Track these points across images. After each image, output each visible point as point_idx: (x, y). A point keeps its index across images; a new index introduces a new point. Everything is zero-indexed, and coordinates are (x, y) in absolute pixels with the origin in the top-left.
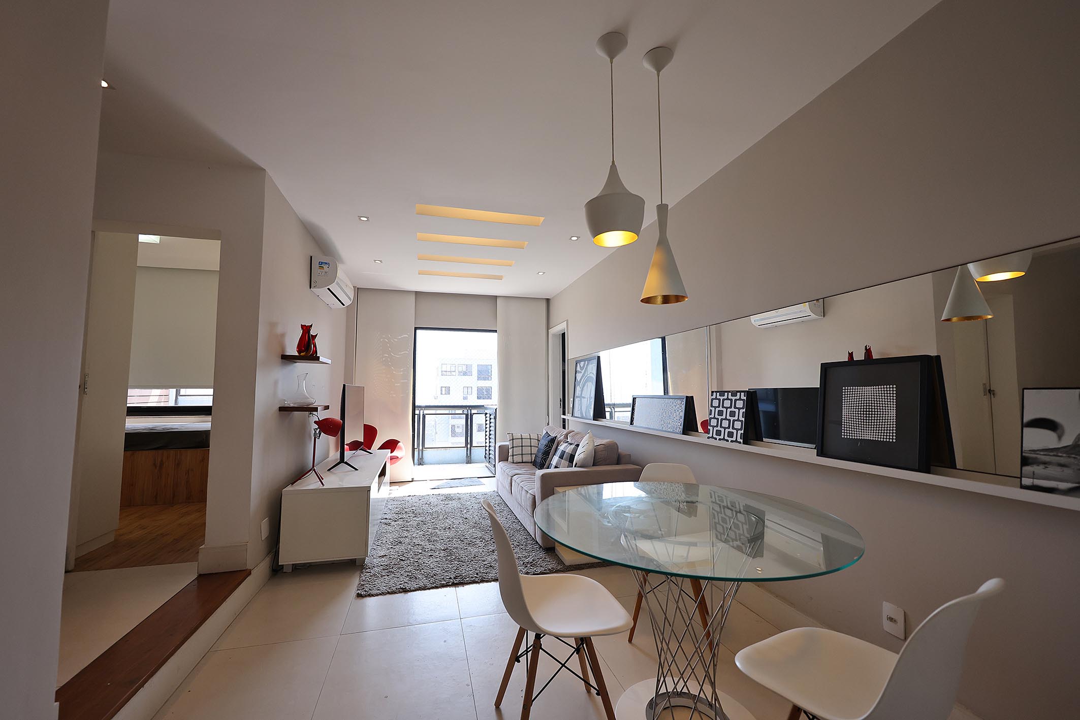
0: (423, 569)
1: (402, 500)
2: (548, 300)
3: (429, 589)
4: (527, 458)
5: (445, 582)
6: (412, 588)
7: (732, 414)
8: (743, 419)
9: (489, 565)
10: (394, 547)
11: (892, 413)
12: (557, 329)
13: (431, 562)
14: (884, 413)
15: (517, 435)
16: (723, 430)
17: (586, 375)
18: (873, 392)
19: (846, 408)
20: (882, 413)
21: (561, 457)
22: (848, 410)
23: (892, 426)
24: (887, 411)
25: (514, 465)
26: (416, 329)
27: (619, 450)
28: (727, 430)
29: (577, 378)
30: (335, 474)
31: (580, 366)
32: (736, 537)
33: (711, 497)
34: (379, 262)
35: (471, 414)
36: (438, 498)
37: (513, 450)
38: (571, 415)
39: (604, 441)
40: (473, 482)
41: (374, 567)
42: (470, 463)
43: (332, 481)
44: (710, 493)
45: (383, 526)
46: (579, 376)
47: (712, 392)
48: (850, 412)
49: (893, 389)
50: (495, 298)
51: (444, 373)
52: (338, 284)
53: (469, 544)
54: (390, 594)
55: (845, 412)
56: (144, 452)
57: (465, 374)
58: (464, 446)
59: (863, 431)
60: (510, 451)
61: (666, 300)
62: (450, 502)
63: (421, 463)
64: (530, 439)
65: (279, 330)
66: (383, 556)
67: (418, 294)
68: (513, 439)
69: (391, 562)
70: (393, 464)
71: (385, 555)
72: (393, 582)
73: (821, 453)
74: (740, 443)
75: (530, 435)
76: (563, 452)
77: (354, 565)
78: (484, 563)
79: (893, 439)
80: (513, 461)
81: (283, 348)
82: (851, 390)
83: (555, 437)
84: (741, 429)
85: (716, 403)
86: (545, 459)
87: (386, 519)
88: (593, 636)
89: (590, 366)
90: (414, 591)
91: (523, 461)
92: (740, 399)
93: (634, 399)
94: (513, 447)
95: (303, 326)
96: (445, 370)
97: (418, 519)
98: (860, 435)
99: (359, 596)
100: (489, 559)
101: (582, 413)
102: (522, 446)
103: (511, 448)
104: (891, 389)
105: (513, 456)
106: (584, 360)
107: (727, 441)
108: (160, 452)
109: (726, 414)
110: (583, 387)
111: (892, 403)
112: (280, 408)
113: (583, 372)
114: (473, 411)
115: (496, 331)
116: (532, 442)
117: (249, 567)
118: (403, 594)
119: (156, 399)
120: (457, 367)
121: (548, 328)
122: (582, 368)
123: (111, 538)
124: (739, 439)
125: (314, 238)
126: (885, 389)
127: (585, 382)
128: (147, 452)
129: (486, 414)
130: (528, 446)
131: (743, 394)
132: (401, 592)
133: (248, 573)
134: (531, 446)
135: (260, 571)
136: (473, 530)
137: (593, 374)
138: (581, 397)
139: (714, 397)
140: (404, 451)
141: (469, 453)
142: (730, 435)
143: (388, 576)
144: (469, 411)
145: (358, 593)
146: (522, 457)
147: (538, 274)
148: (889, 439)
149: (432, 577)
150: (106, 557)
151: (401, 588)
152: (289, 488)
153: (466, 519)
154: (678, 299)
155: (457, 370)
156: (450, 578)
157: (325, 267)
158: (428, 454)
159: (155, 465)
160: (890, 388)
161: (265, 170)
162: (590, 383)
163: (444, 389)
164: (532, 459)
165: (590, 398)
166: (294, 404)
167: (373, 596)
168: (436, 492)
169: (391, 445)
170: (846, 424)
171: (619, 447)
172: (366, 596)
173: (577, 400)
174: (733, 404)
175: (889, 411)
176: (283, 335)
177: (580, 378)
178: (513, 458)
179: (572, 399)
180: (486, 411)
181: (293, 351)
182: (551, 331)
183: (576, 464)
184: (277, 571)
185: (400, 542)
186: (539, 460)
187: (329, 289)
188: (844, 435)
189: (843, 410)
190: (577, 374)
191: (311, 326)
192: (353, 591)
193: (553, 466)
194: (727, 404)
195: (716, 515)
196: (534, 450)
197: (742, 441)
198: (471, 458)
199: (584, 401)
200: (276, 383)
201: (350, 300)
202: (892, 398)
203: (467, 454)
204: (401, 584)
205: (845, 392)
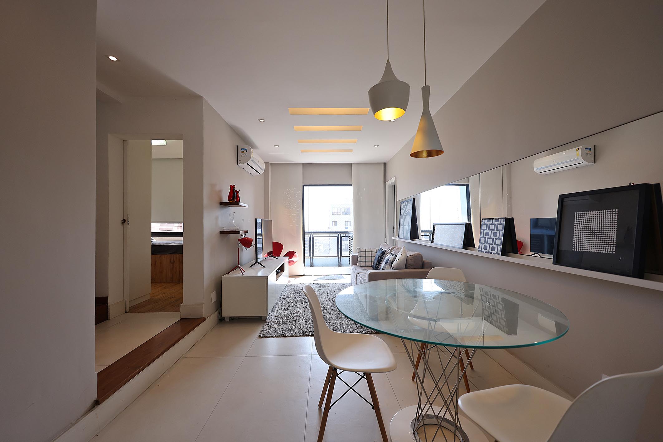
0: (297, 325)
1: (296, 286)
2: (385, 164)
3: (298, 336)
4: (369, 264)
5: (307, 334)
6: (289, 335)
7: (495, 234)
8: (502, 238)
9: (336, 326)
10: (285, 312)
11: (613, 231)
12: (389, 182)
13: (303, 322)
14: (607, 231)
15: (363, 249)
16: (488, 246)
17: (406, 211)
18: (598, 215)
19: (576, 228)
20: (605, 231)
21: (386, 263)
22: (578, 230)
23: (612, 241)
24: (609, 229)
25: (360, 268)
26: (303, 186)
27: (423, 259)
28: (491, 246)
29: (401, 213)
30: (253, 269)
31: (403, 205)
32: (497, 320)
33: (480, 291)
34: (277, 146)
35: (340, 237)
36: (316, 285)
37: (360, 258)
38: (398, 237)
39: (413, 253)
40: (339, 277)
41: (271, 322)
42: (341, 266)
43: (249, 273)
44: (480, 289)
45: (282, 299)
46: (402, 212)
47: (483, 219)
48: (579, 231)
49: (615, 212)
50: (351, 164)
51: (333, 213)
52: (252, 161)
53: (327, 313)
54: (276, 337)
55: (576, 231)
56: (165, 255)
57: (346, 213)
58: (337, 256)
59: (589, 245)
60: (359, 259)
61: (430, 154)
62: (323, 288)
63: (312, 265)
64: (371, 252)
65: (217, 188)
66: (277, 316)
67: (304, 165)
68: (360, 252)
69: (281, 320)
70: (290, 265)
71: (279, 316)
72: (280, 331)
73: (557, 261)
74: (499, 254)
75: (371, 249)
76: (388, 260)
77: (261, 320)
78: (333, 324)
79: (613, 251)
80: (360, 265)
81: (221, 198)
82: (582, 215)
83: (385, 251)
84: (500, 245)
85: (484, 227)
86: (378, 264)
87: (284, 296)
88: (372, 372)
89: (409, 205)
90: (289, 337)
91: (366, 265)
92: (501, 224)
93: (434, 226)
94: (360, 257)
95: (231, 186)
96: (334, 211)
97: (302, 297)
98: (587, 249)
99: (260, 337)
100: (337, 322)
101: (404, 236)
102: (366, 256)
103: (359, 257)
104: (614, 213)
105: (360, 262)
106: (405, 202)
107: (491, 253)
108: (173, 255)
109: (491, 234)
110: (405, 218)
111: (614, 223)
112: (220, 231)
113: (405, 209)
114: (342, 235)
115: (351, 185)
116: (372, 254)
117: (204, 316)
118: (283, 338)
119: (176, 228)
120: (341, 209)
121: (385, 181)
122: (404, 207)
123: (148, 298)
124: (499, 252)
125: (238, 135)
126: (609, 213)
127: (406, 216)
128: (167, 255)
129: (349, 236)
130: (370, 256)
131: (502, 220)
132: (283, 337)
133: (204, 319)
134: (371, 256)
135: (211, 319)
136: (332, 305)
137: (410, 210)
138: (403, 225)
139: (483, 223)
140: (298, 258)
141: (340, 260)
142: (493, 249)
143: (277, 327)
144: (339, 235)
145: (259, 335)
146: (366, 263)
147: (374, 146)
148: (610, 251)
149: (301, 330)
150: (144, 306)
151: (283, 335)
152: (226, 276)
153: (329, 298)
154: (439, 152)
155: (341, 212)
156: (311, 331)
157: (245, 151)
158: (316, 260)
159: (170, 262)
160: (613, 211)
161: (203, 97)
162: (409, 216)
163: (334, 223)
164: (372, 265)
165: (409, 226)
166: (228, 229)
167: (267, 337)
168: (316, 282)
169: (290, 254)
170: (576, 240)
171: (423, 257)
172: (263, 337)
173: (401, 227)
174: (496, 227)
175: (611, 229)
176: (220, 191)
177: (403, 213)
178: (360, 264)
179: (398, 227)
180: (349, 235)
181: (226, 200)
182: (387, 184)
183: (393, 267)
184: (221, 320)
185: (289, 309)
186: (375, 265)
187: (247, 164)
188: (574, 249)
189: (575, 230)
190: (401, 210)
191: (235, 185)
192: (258, 333)
193: (381, 269)
194: (492, 227)
195: (484, 304)
196: (373, 259)
197: (501, 253)
198: (341, 263)
199: (405, 227)
200: (217, 218)
201: (263, 170)
202: (614, 219)
203: (339, 261)
204: (283, 332)
205: (577, 216)
